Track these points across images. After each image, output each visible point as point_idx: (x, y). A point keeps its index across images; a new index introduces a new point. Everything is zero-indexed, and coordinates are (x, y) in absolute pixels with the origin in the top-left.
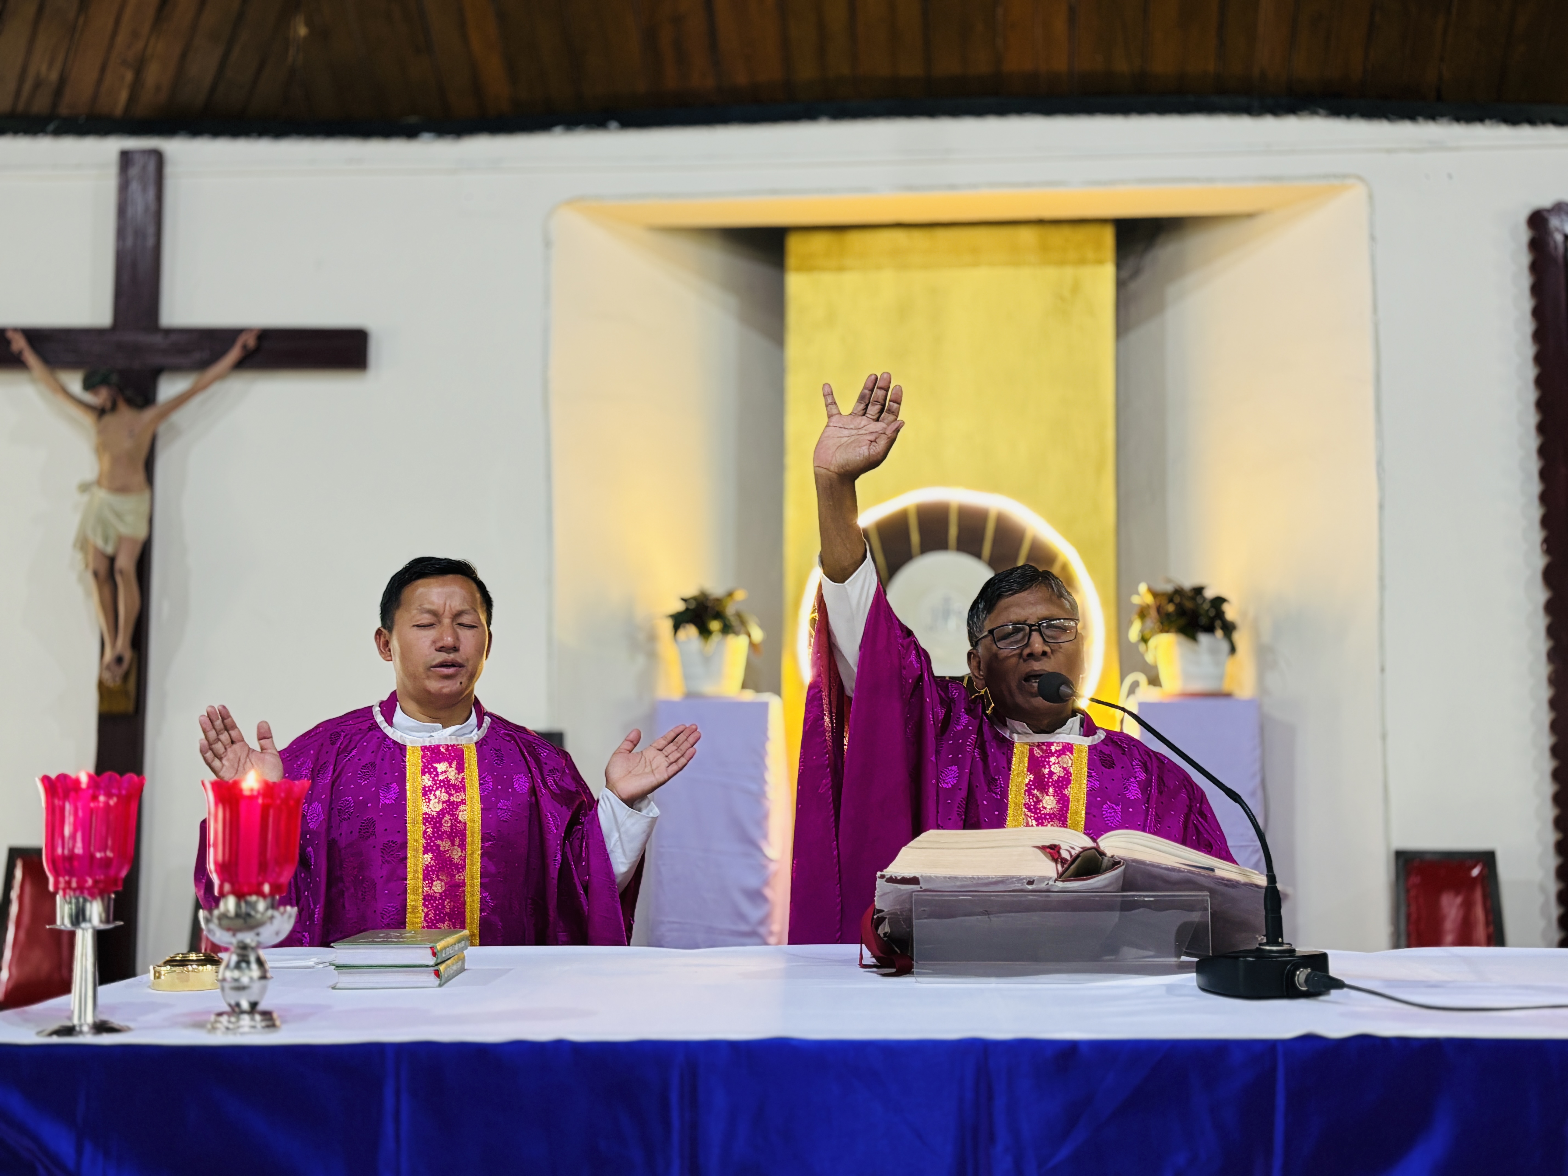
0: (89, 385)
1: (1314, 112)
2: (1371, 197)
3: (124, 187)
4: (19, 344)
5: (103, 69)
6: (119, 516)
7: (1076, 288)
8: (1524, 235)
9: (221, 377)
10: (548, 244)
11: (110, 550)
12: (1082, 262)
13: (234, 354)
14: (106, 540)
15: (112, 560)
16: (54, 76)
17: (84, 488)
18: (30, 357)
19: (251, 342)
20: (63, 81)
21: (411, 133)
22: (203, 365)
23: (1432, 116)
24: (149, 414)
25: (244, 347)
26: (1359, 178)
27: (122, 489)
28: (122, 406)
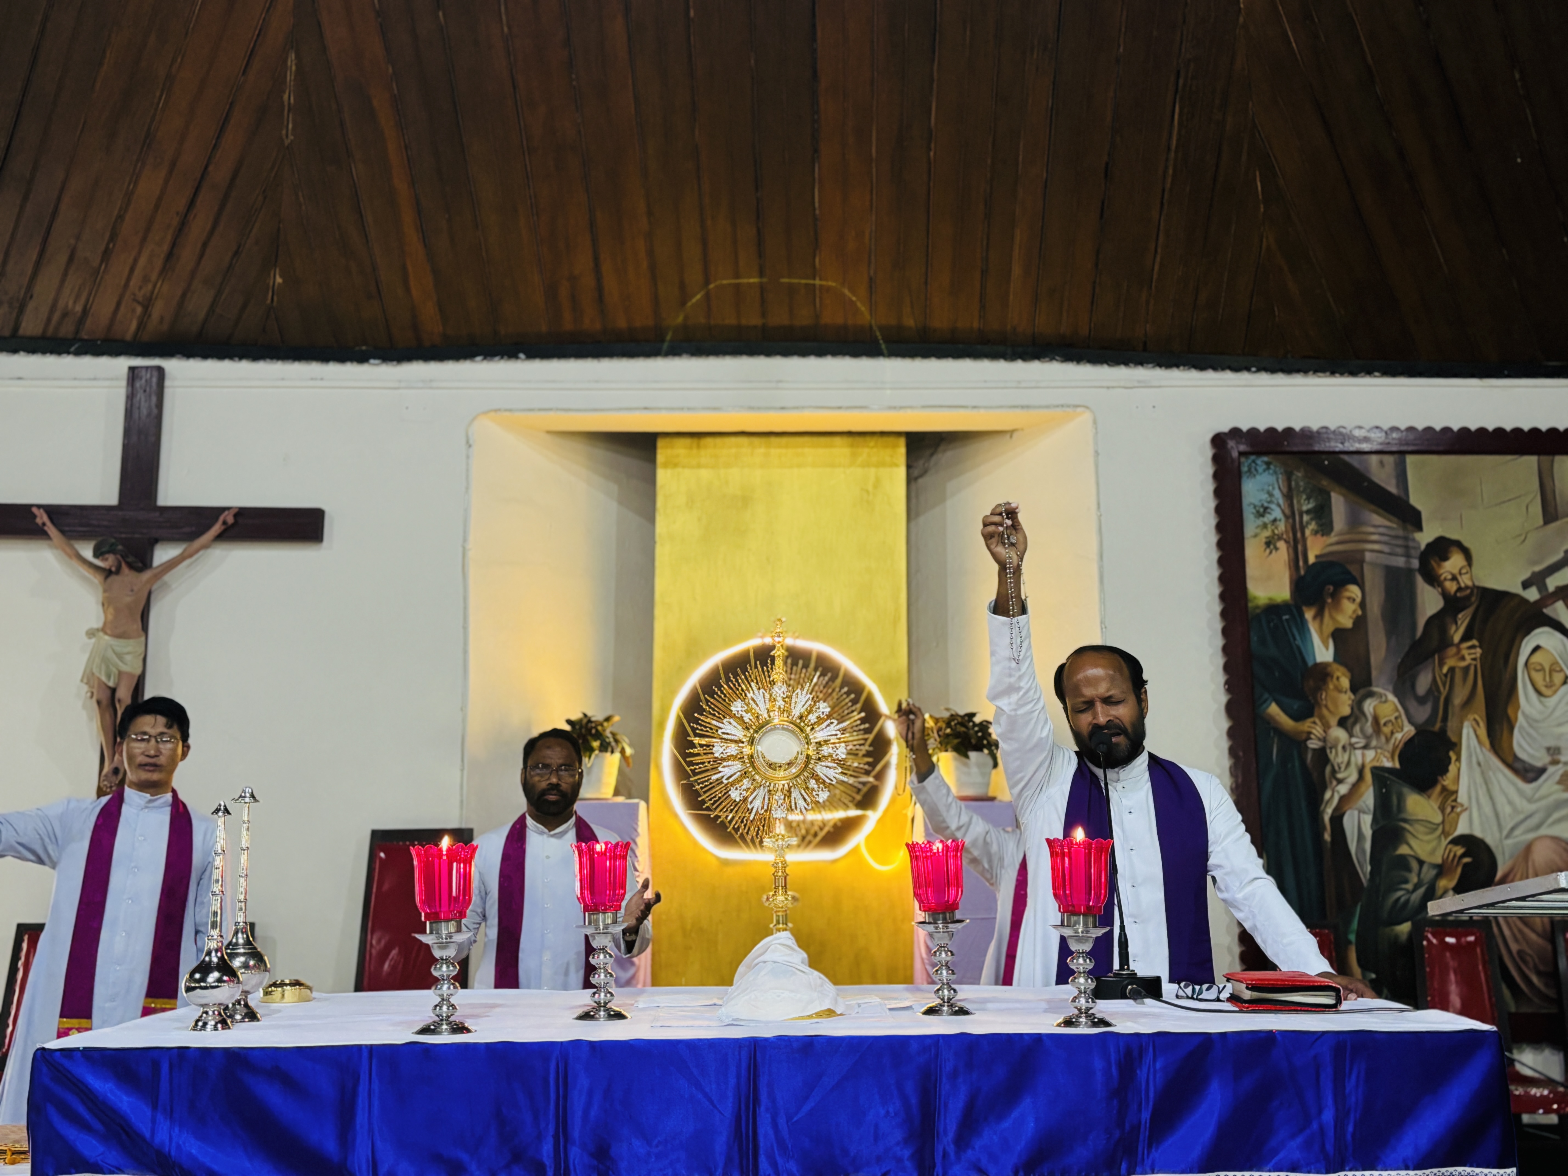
0: (98, 553)
1: (1052, 359)
2: (1095, 422)
3: (130, 398)
4: (42, 518)
5: (118, 304)
6: (120, 656)
7: (877, 484)
8: (1209, 452)
9: (206, 547)
10: (469, 445)
11: (111, 683)
12: (881, 464)
13: (217, 529)
14: (109, 675)
15: (113, 691)
16: (79, 308)
17: (91, 633)
18: (51, 529)
19: (230, 520)
20: (85, 312)
21: (362, 359)
22: (191, 537)
23: (1141, 363)
24: (146, 575)
25: (224, 523)
26: (1087, 407)
27: (121, 636)
28: (125, 569)
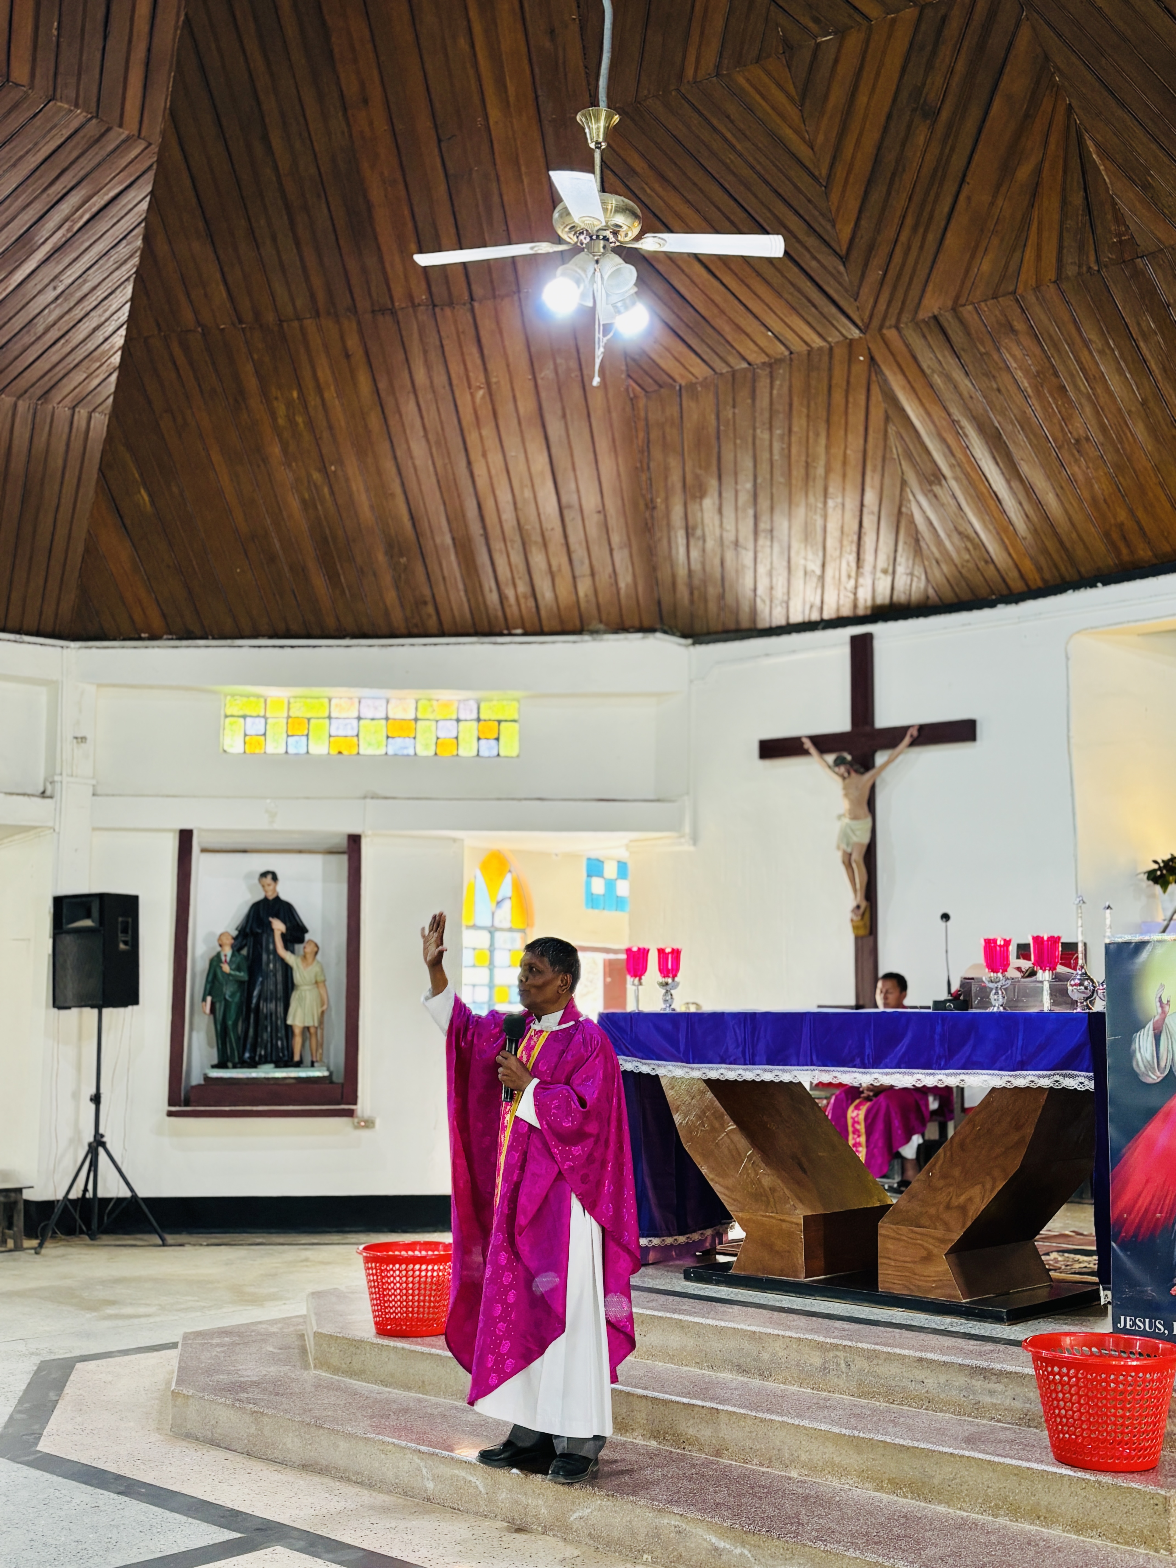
0: (838, 764)
3: (853, 656)
4: (808, 744)
5: (839, 595)
6: (853, 831)
9: (902, 751)
10: (1067, 658)
11: (849, 850)
13: (907, 740)
14: (848, 845)
15: (850, 855)
16: (818, 601)
17: (840, 817)
18: (813, 750)
19: (915, 733)
20: (822, 602)
24: (868, 776)
25: (912, 735)
27: (858, 816)
28: (853, 774)
